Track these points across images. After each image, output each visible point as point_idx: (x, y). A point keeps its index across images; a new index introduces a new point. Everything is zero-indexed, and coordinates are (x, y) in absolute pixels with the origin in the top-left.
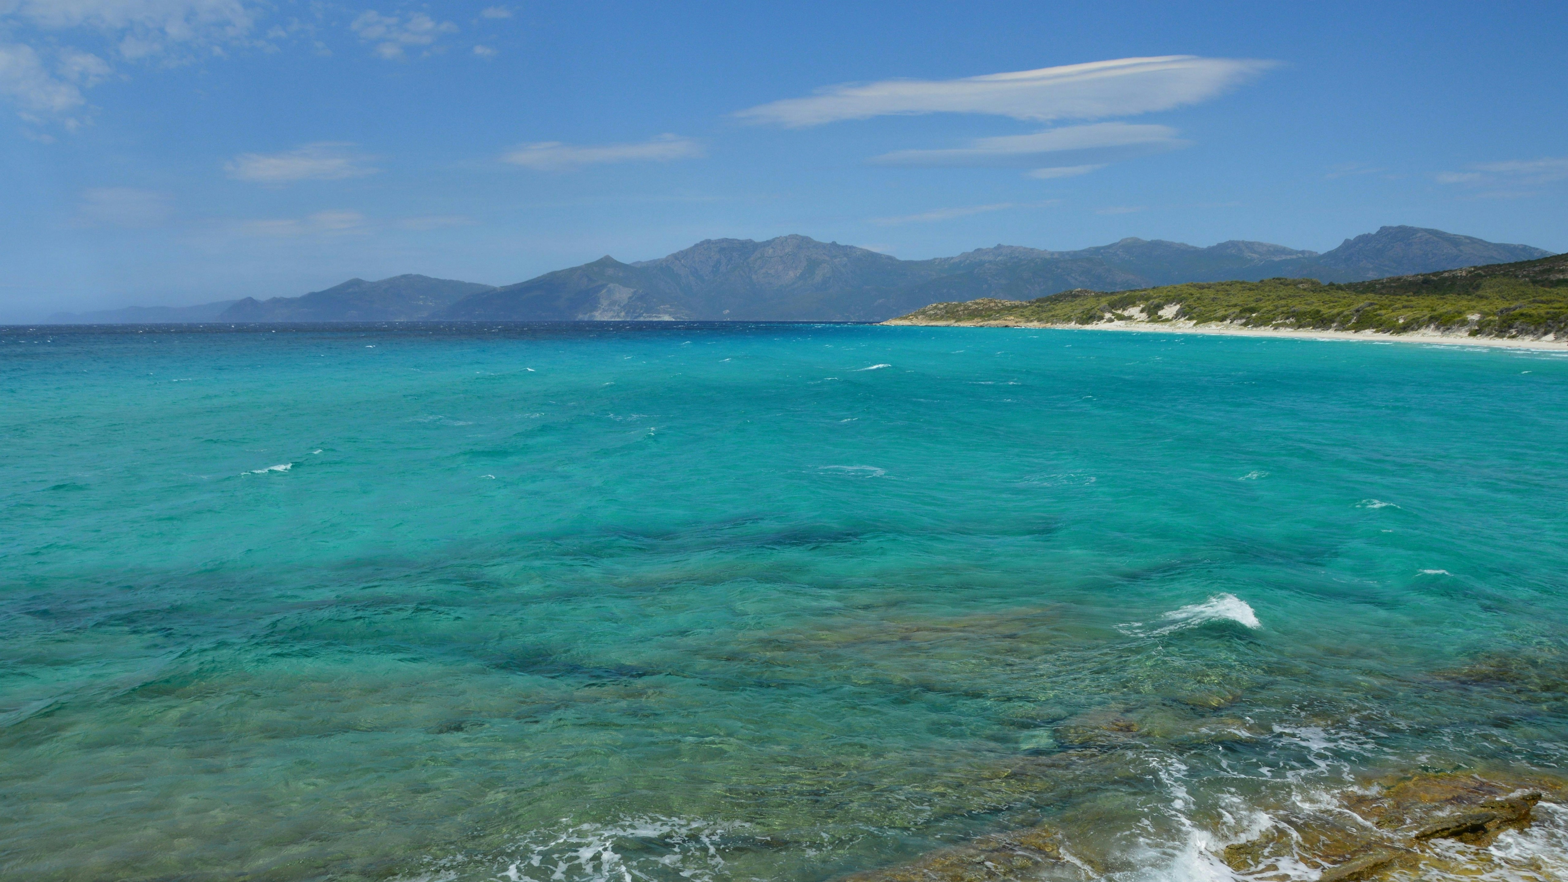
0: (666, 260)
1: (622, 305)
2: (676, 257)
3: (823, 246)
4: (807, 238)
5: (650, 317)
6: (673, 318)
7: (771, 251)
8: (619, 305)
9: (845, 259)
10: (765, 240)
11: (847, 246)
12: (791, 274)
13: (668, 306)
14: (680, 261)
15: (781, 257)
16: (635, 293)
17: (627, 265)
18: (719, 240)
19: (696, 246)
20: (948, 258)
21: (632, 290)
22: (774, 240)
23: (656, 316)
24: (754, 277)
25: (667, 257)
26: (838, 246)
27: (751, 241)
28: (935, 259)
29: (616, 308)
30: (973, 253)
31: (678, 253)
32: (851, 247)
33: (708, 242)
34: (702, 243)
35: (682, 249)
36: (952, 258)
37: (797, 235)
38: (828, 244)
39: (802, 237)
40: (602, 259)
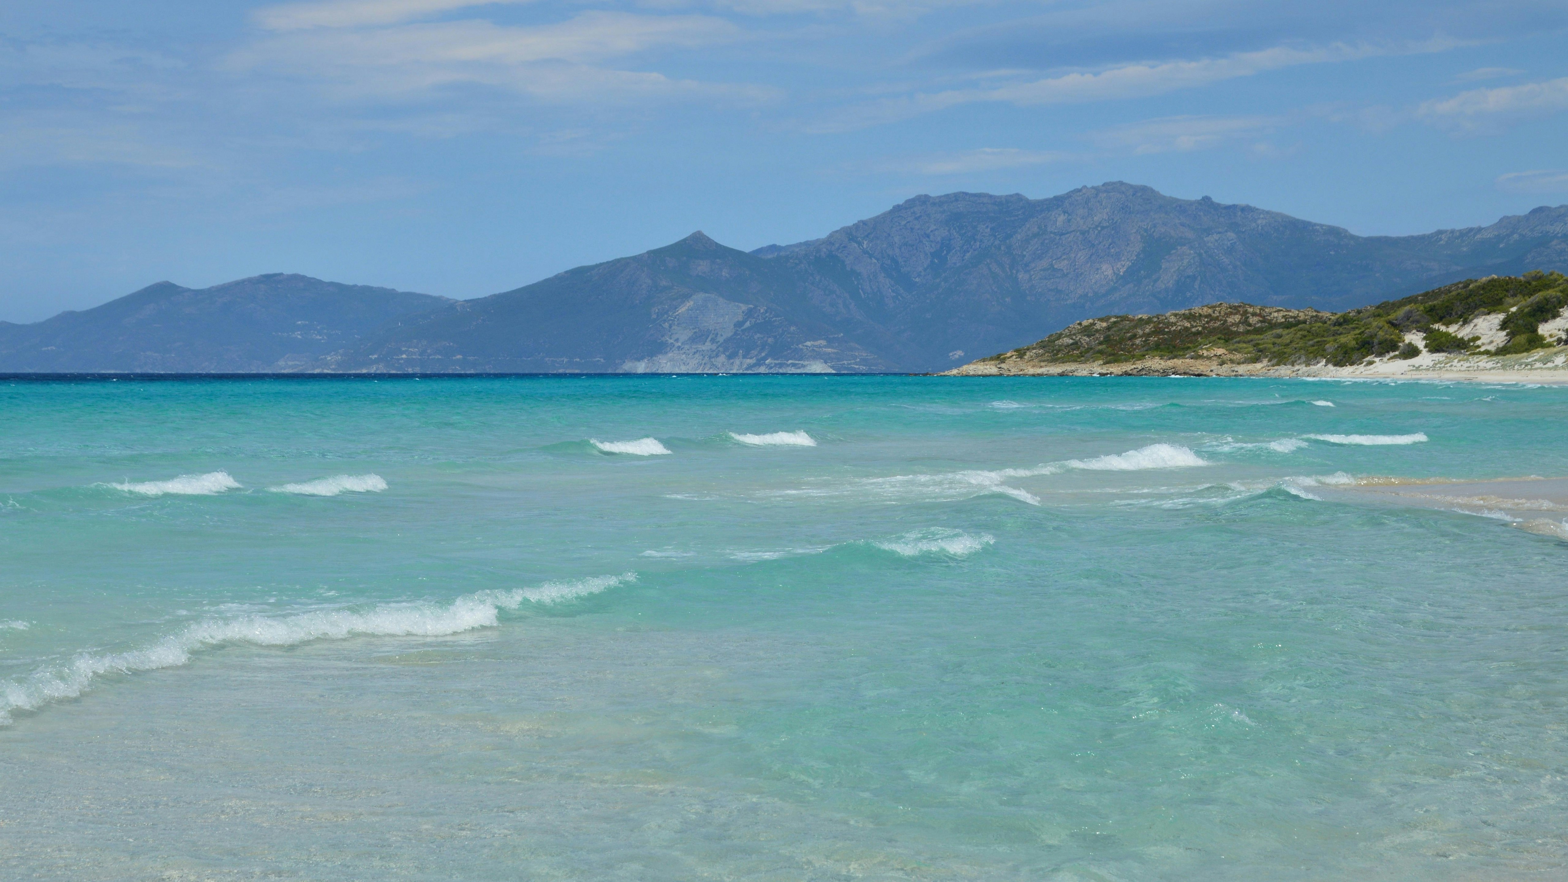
0: (829, 241)
1: (721, 339)
2: (851, 234)
3: (1180, 207)
4: (1144, 189)
5: (781, 365)
6: (832, 367)
7: (1062, 218)
8: (713, 341)
9: (1231, 235)
10: (1051, 195)
11: (1234, 207)
12: (1107, 270)
13: (823, 342)
14: (860, 244)
15: (1083, 233)
16: (749, 314)
17: (739, 253)
18: (947, 196)
19: (897, 208)
20: (1471, 230)
21: (744, 307)
22: (1069, 195)
23: (794, 365)
24: (1021, 276)
25: (831, 236)
26: (1216, 207)
27: (1019, 197)
28: (1440, 232)
29: (708, 346)
30: (1527, 218)
31: (856, 226)
32: (1246, 209)
33: (923, 200)
34: (910, 204)
35: (864, 218)
36: (1480, 230)
37: (1122, 183)
38: (1191, 203)
39: (1131, 186)
40: (685, 240)
